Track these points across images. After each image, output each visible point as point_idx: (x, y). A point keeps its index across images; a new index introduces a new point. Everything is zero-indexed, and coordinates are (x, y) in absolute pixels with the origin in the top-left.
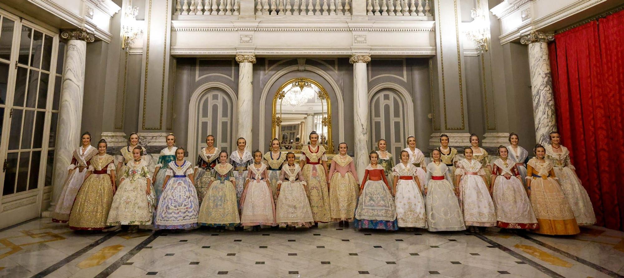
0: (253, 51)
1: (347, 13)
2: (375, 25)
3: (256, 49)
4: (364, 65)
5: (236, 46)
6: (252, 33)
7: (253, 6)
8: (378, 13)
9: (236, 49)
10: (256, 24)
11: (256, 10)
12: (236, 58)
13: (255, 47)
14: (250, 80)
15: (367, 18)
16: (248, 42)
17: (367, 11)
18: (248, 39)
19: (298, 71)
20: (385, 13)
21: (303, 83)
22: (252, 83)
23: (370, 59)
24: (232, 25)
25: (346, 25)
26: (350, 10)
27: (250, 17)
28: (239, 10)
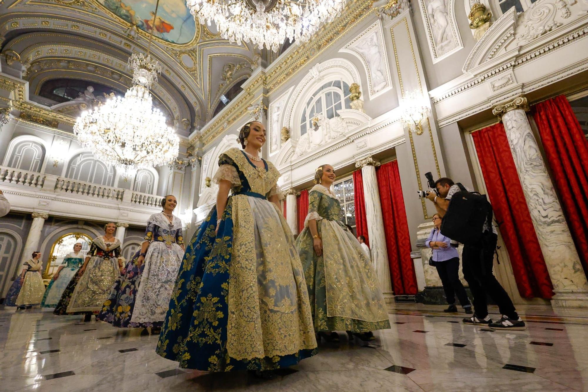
0: (48, 212)
1: (119, 200)
2: (135, 209)
3: (50, 211)
4: (124, 229)
5: (35, 207)
6: (50, 201)
7: (54, 184)
8: (138, 203)
9: (34, 208)
10: (54, 196)
11: (56, 187)
12: (33, 214)
13: (50, 209)
14: (41, 229)
15: (131, 204)
16: (45, 205)
17: (132, 201)
18: (46, 204)
19: (78, 228)
20: (141, 204)
21: (79, 236)
22: (41, 231)
23: (128, 226)
24: (34, 193)
25: (117, 206)
26: (122, 199)
27: (50, 191)
28: (42, 185)
